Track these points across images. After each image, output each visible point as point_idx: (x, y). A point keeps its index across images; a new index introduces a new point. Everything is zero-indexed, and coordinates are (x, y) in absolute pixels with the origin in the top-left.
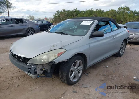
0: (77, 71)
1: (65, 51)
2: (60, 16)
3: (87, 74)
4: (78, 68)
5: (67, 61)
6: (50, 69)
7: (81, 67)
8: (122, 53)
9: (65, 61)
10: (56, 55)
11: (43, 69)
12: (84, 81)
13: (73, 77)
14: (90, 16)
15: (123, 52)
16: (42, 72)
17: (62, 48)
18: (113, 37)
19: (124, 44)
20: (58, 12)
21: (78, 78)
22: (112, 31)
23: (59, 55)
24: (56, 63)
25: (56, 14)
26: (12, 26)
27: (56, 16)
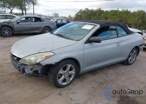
0: (68, 75)
1: (54, 54)
2: (82, 16)
3: (81, 79)
4: (69, 72)
5: (55, 64)
6: (41, 70)
7: (73, 72)
8: (131, 61)
9: (53, 64)
10: (44, 57)
11: (33, 70)
12: (75, 85)
13: (62, 80)
14: (114, 16)
15: (133, 60)
16: (32, 72)
17: (51, 51)
18: (118, 44)
19: (135, 51)
20: (81, 11)
21: (69, 82)
22: (118, 37)
23: (47, 58)
24: (43, 65)
25: (78, 13)
26: (30, 24)
27: (78, 15)
